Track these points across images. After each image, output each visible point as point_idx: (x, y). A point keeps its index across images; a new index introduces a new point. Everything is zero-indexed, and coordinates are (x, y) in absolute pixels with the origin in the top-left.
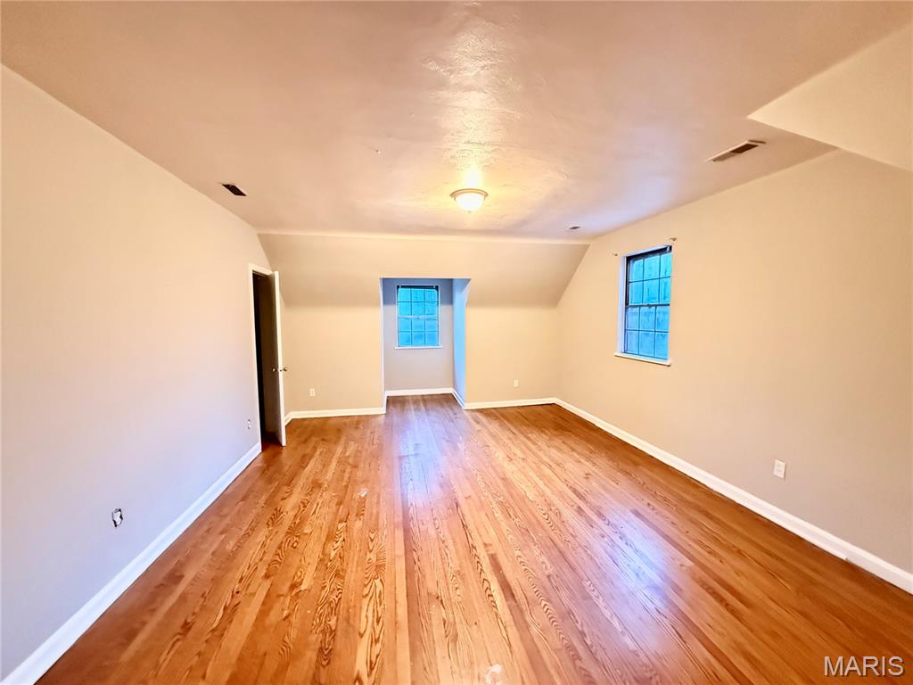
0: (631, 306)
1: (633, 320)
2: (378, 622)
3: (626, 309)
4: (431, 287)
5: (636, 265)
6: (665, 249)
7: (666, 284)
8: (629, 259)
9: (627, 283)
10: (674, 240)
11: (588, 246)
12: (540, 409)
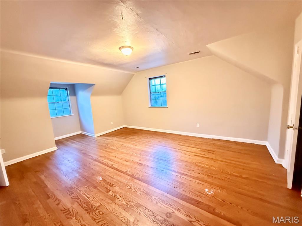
0: (152, 93)
1: (153, 97)
2: (172, 205)
3: (150, 94)
4: (64, 88)
5: (153, 81)
6: (162, 76)
7: (163, 86)
8: (150, 79)
9: (150, 86)
10: (166, 74)
11: (134, 74)
12: (121, 130)
